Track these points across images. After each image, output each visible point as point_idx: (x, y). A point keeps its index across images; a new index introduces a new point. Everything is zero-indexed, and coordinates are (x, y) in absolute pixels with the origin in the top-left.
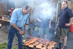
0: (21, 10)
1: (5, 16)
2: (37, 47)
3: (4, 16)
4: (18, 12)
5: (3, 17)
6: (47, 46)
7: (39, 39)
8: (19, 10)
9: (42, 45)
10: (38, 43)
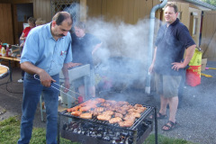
0: (47, 28)
1: (8, 46)
2: (99, 117)
3: (5, 47)
4: (40, 35)
5: (3, 48)
6: (124, 115)
7: (103, 100)
8: (42, 28)
9: (112, 113)
10: (101, 109)
